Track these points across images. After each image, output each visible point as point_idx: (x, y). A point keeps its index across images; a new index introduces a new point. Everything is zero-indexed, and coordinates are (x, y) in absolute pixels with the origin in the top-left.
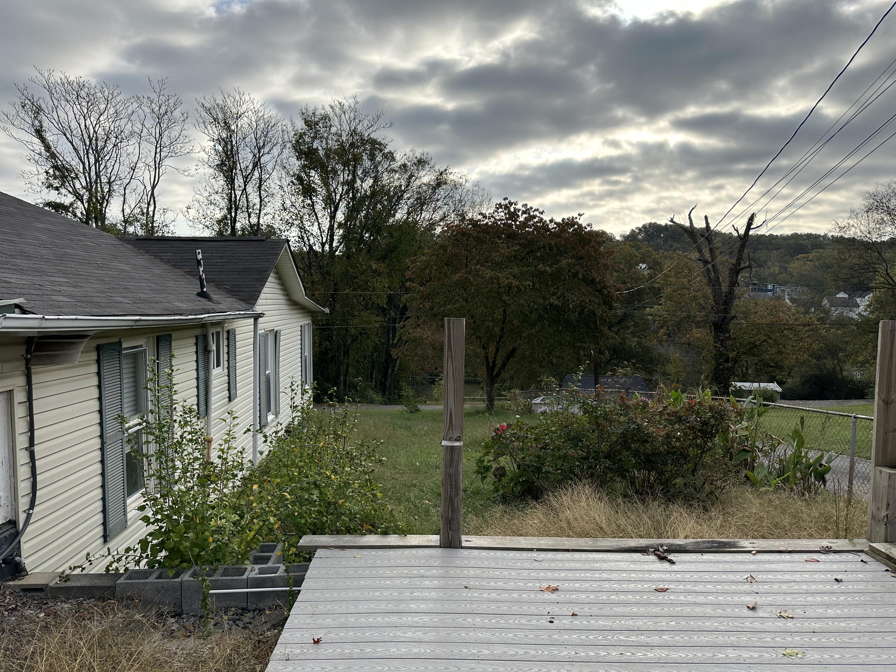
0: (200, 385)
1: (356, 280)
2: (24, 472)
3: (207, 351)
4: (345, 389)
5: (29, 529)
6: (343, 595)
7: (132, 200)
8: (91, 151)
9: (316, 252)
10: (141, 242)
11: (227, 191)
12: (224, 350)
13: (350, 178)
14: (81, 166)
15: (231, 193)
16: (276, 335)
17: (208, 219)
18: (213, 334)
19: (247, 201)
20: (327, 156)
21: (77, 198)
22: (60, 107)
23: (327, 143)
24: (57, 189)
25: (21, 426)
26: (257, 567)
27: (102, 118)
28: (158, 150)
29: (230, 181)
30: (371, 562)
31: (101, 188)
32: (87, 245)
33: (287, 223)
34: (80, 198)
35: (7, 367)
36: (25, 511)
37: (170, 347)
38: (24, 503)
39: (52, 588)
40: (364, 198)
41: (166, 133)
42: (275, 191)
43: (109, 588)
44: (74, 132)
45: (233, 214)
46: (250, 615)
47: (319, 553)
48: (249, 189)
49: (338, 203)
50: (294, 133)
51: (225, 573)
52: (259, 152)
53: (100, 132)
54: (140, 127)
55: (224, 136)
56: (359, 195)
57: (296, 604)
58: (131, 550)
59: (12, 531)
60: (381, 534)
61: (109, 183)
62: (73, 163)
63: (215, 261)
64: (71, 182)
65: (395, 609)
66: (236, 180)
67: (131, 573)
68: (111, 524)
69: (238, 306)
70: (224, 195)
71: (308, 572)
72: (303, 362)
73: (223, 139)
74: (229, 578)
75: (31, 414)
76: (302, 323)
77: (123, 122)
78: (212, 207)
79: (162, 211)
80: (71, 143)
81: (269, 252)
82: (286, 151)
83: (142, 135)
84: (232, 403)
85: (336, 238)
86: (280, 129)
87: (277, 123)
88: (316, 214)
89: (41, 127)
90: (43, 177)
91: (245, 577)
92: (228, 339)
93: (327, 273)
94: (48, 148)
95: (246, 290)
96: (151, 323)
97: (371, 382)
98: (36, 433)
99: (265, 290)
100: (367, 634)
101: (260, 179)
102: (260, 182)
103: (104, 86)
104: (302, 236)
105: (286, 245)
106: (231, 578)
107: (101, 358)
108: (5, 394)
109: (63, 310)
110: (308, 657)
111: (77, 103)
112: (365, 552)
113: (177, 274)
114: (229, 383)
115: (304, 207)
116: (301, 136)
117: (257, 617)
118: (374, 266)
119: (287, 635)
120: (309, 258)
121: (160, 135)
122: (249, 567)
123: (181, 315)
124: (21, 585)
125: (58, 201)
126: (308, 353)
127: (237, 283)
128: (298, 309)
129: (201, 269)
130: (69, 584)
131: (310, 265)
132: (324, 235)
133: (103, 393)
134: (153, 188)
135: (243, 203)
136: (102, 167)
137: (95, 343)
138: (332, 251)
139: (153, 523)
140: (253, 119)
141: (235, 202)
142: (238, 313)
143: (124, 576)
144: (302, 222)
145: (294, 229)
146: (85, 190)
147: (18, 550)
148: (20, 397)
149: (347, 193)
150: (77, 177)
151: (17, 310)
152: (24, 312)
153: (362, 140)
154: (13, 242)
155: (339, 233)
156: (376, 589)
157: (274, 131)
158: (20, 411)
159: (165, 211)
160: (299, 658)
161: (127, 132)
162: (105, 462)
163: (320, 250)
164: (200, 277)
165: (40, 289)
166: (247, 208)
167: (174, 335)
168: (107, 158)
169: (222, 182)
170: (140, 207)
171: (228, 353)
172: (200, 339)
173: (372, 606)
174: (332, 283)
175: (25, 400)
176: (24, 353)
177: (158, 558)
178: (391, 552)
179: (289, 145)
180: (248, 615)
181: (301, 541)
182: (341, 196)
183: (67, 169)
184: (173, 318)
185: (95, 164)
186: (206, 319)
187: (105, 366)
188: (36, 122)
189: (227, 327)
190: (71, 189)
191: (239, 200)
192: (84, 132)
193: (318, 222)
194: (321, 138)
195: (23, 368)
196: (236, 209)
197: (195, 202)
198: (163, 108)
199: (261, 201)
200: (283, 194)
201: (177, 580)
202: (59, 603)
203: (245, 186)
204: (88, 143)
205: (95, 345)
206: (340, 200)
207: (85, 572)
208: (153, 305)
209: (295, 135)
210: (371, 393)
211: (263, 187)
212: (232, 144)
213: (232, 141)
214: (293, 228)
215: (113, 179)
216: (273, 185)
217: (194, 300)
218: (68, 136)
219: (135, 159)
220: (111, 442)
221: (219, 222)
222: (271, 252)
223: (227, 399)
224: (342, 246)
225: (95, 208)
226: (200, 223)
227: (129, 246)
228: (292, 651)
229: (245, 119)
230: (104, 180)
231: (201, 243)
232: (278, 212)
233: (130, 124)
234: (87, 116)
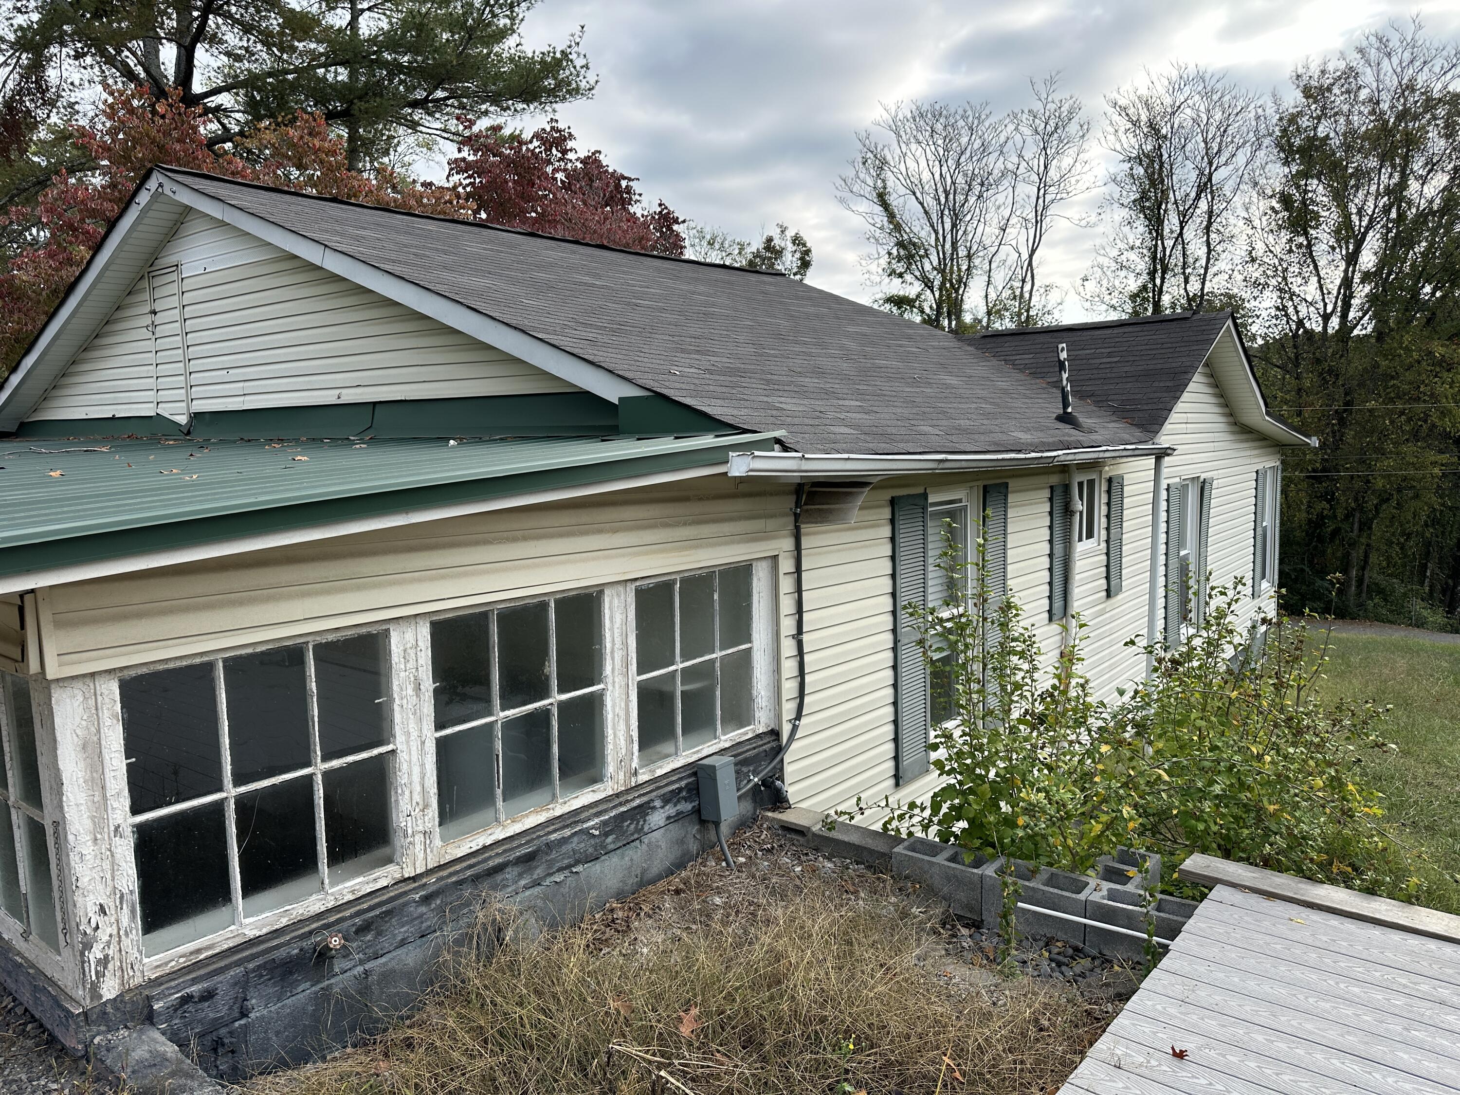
0: (1055, 567)
1: (1392, 382)
2: (789, 667)
3: (1068, 511)
4: (1359, 594)
5: (794, 746)
6: (1251, 984)
7: (1000, 278)
8: (946, 212)
9: (1309, 333)
10: (988, 340)
11: (1149, 243)
12: (1101, 510)
13: (1393, 181)
14: (933, 236)
15: (1156, 246)
16: (1203, 487)
17: (1116, 293)
18: (1081, 484)
19: (1184, 254)
20: (1348, 148)
21: (926, 285)
22: (909, 154)
23: (1349, 122)
24: (901, 275)
25: (787, 605)
26: (1106, 885)
27: (963, 159)
28: (1042, 191)
29: (1156, 223)
30: (1324, 938)
31: (958, 265)
32: (909, 352)
33: (1256, 284)
34: (928, 284)
35: (771, 524)
36: (790, 721)
37: (1006, 503)
38: (789, 709)
39: (814, 834)
40: (1422, 217)
41: (1055, 162)
42: (1236, 231)
43: (883, 855)
44: (926, 188)
45: (1158, 281)
46: (1086, 963)
47: (1218, 892)
48: (1188, 234)
49: (1364, 235)
50: (1278, 116)
51: (1051, 881)
52: (1210, 163)
53: (960, 179)
54: (1015, 160)
55: (1149, 147)
56: (1414, 211)
57: (1155, 973)
58: (917, 806)
59: (774, 744)
60: (1360, 890)
61: (969, 257)
62: (923, 234)
63: (1098, 361)
64: (919, 264)
65: (1362, 1050)
66: (1166, 222)
67: (915, 842)
68: (906, 762)
69: (1126, 437)
70: (1145, 251)
71: (1191, 921)
72: (1259, 538)
73: (1147, 156)
74: (1056, 891)
75: (799, 590)
76: (1260, 467)
77: (992, 158)
78: (1123, 273)
79: (1042, 290)
80: (922, 204)
81: (1194, 338)
82: (1261, 154)
83: (1018, 173)
84: (1113, 601)
85: (1356, 302)
86: (1253, 114)
87: (1248, 106)
88: (1314, 261)
89: (885, 188)
90: (884, 261)
91: (1082, 896)
92: (1109, 492)
93: (1330, 372)
94: (891, 216)
95: (1145, 407)
96: (964, 464)
97: (1422, 584)
98: (806, 617)
99: (1180, 406)
100: (1286, 1078)
101: (1210, 213)
102: (1210, 217)
103: (968, 108)
104: (1284, 306)
105: (1229, 322)
106: (1060, 892)
107: (897, 516)
108: (770, 560)
109: (837, 446)
110: (1155, 1076)
111: (931, 143)
112: (1316, 916)
113: (1035, 387)
114: (1108, 566)
115: (1290, 251)
116: (1293, 119)
117: (1098, 970)
118: (1439, 351)
119: (1127, 1022)
120: (1295, 347)
121: (1046, 167)
122: (1093, 883)
123: (1019, 451)
124: (780, 820)
125: (901, 293)
126: (1271, 521)
127: (1132, 397)
128: (1253, 440)
129: (1065, 376)
130: (834, 834)
131: (1297, 358)
132: (1330, 300)
133: (898, 568)
134: (1031, 256)
135: (1176, 259)
136: (960, 233)
137: (888, 495)
138: (1346, 328)
139: (949, 773)
140: (1202, 108)
141: (1162, 260)
142: (1122, 447)
143: (906, 843)
144: (1285, 279)
145: (1269, 294)
146: (935, 272)
147: (779, 773)
148: (786, 565)
149: (1387, 210)
150: (927, 255)
151: (777, 447)
152: (786, 449)
153: (1429, 99)
154: (810, 354)
155: (1362, 292)
156: (1325, 995)
157: (1241, 122)
158: (786, 585)
159: (1048, 288)
160: (1138, 1071)
161: (996, 173)
162: (899, 669)
163: (1320, 329)
164: (1063, 389)
165: (818, 418)
166: (1184, 268)
167: (1012, 484)
168: (968, 218)
169: (1141, 229)
170: (1011, 288)
171: (1108, 516)
172: (1058, 492)
173: (1309, 1026)
174: (1342, 389)
175: (793, 570)
176: (793, 505)
177: (954, 829)
178: (1377, 932)
179: (1267, 141)
180: (1082, 961)
181: (1188, 862)
182: (1371, 221)
183: (914, 244)
184: (1000, 456)
185: (952, 230)
186: (1062, 458)
187: (903, 528)
188: (879, 181)
189: (1109, 471)
190: (918, 274)
191: (1170, 256)
192: (939, 185)
193: (1318, 275)
194: (1336, 114)
195: (792, 527)
196: (1164, 273)
197: (1096, 269)
198: (1052, 123)
199: (1209, 253)
200: (1251, 232)
201: (975, 871)
202: (821, 859)
203: (1182, 228)
204: (943, 200)
205: (889, 497)
206: (1368, 228)
207: (853, 822)
208: (976, 436)
209: (1281, 119)
210: (1418, 607)
211: (1213, 228)
212: (1161, 161)
213: (1161, 155)
214: (1267, 293)
215: (975, 248)
216: (1232, 220)
217: (1048, 428)
218: (918, 195)
219: (1006, 214)
220: (906, 641)
221: (1133, 297)
222: (1199, 338)
223: (1104, 594)
224: (1367, 317)
225: (949, 296)
226: (1103, 302)
227: (969, 348)
228: (1127, 1054)
229: (1188, 111)
230: (962, 252)
231: (1079, 333)
232: (1240, 267)
233: (1002, 159)
234: (943, 160)
